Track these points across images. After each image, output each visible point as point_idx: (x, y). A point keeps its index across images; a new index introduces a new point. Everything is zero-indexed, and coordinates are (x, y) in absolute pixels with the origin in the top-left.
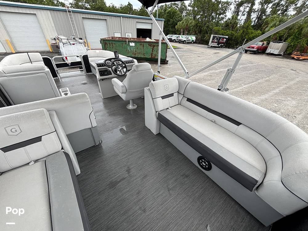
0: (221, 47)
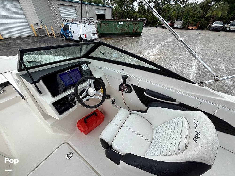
0: (145, 26)
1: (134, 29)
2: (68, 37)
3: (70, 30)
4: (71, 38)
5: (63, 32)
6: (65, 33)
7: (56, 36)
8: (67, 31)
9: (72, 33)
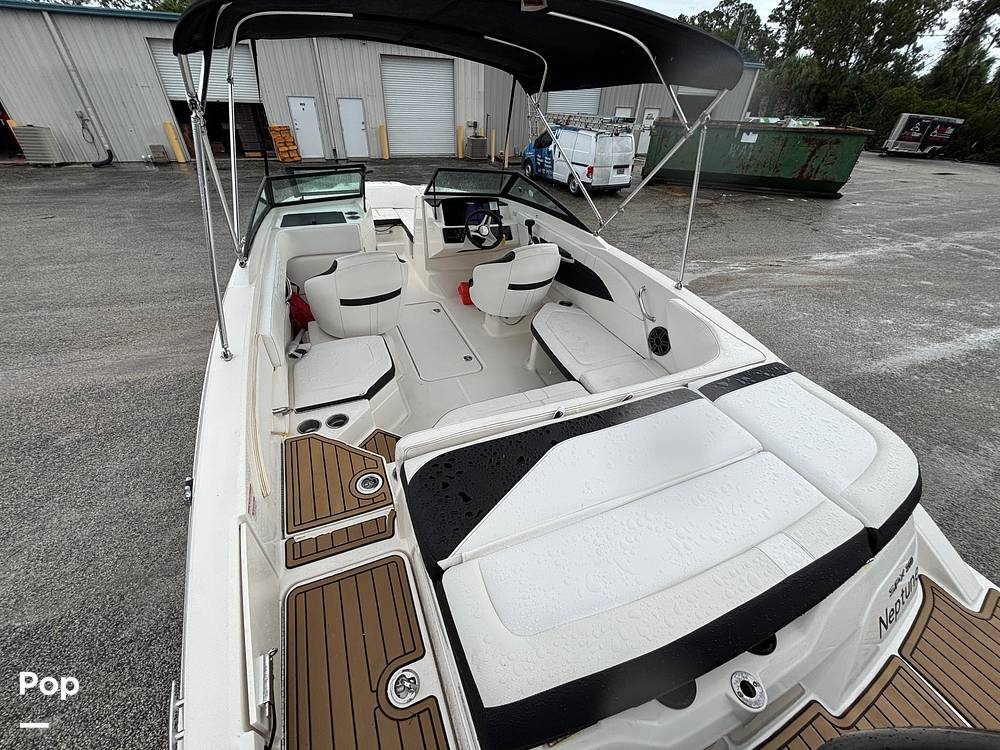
0: (933, 156)
1: (806, 166)
2: (539, 171)
3: (551, 148)
4: (546, 174)
5: (530, 154)
6: (536, 157)
7: (509, 164)
8: (545, 150)
9: (555, 158)
